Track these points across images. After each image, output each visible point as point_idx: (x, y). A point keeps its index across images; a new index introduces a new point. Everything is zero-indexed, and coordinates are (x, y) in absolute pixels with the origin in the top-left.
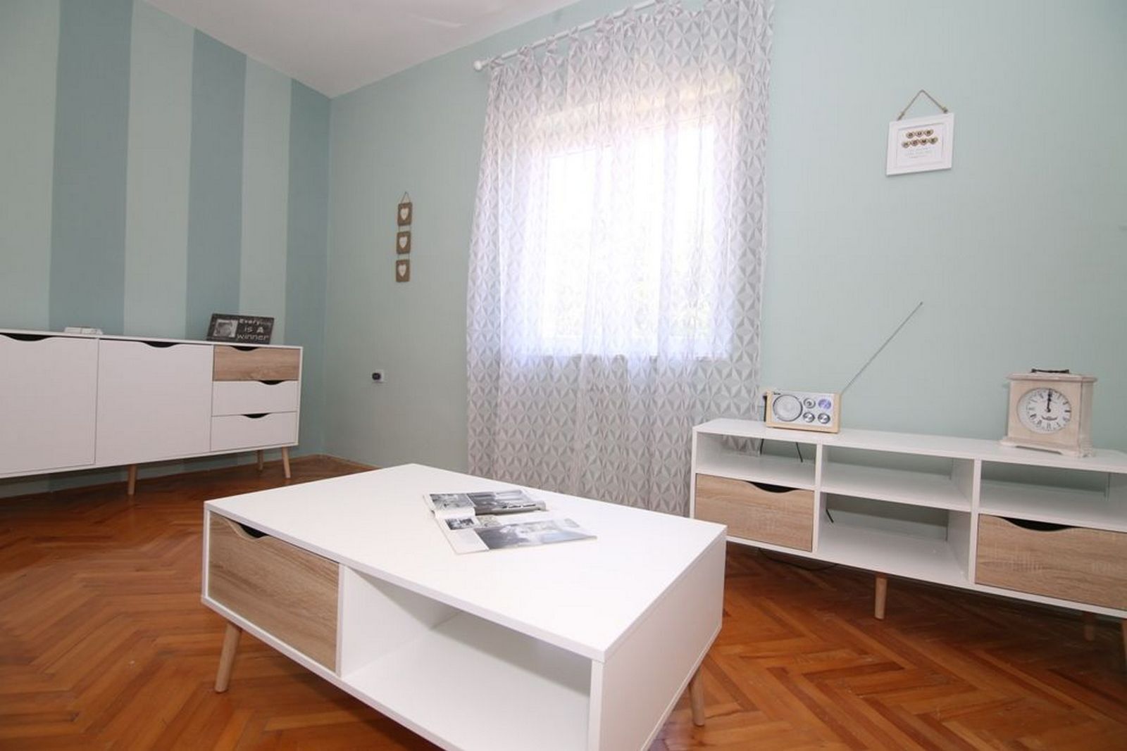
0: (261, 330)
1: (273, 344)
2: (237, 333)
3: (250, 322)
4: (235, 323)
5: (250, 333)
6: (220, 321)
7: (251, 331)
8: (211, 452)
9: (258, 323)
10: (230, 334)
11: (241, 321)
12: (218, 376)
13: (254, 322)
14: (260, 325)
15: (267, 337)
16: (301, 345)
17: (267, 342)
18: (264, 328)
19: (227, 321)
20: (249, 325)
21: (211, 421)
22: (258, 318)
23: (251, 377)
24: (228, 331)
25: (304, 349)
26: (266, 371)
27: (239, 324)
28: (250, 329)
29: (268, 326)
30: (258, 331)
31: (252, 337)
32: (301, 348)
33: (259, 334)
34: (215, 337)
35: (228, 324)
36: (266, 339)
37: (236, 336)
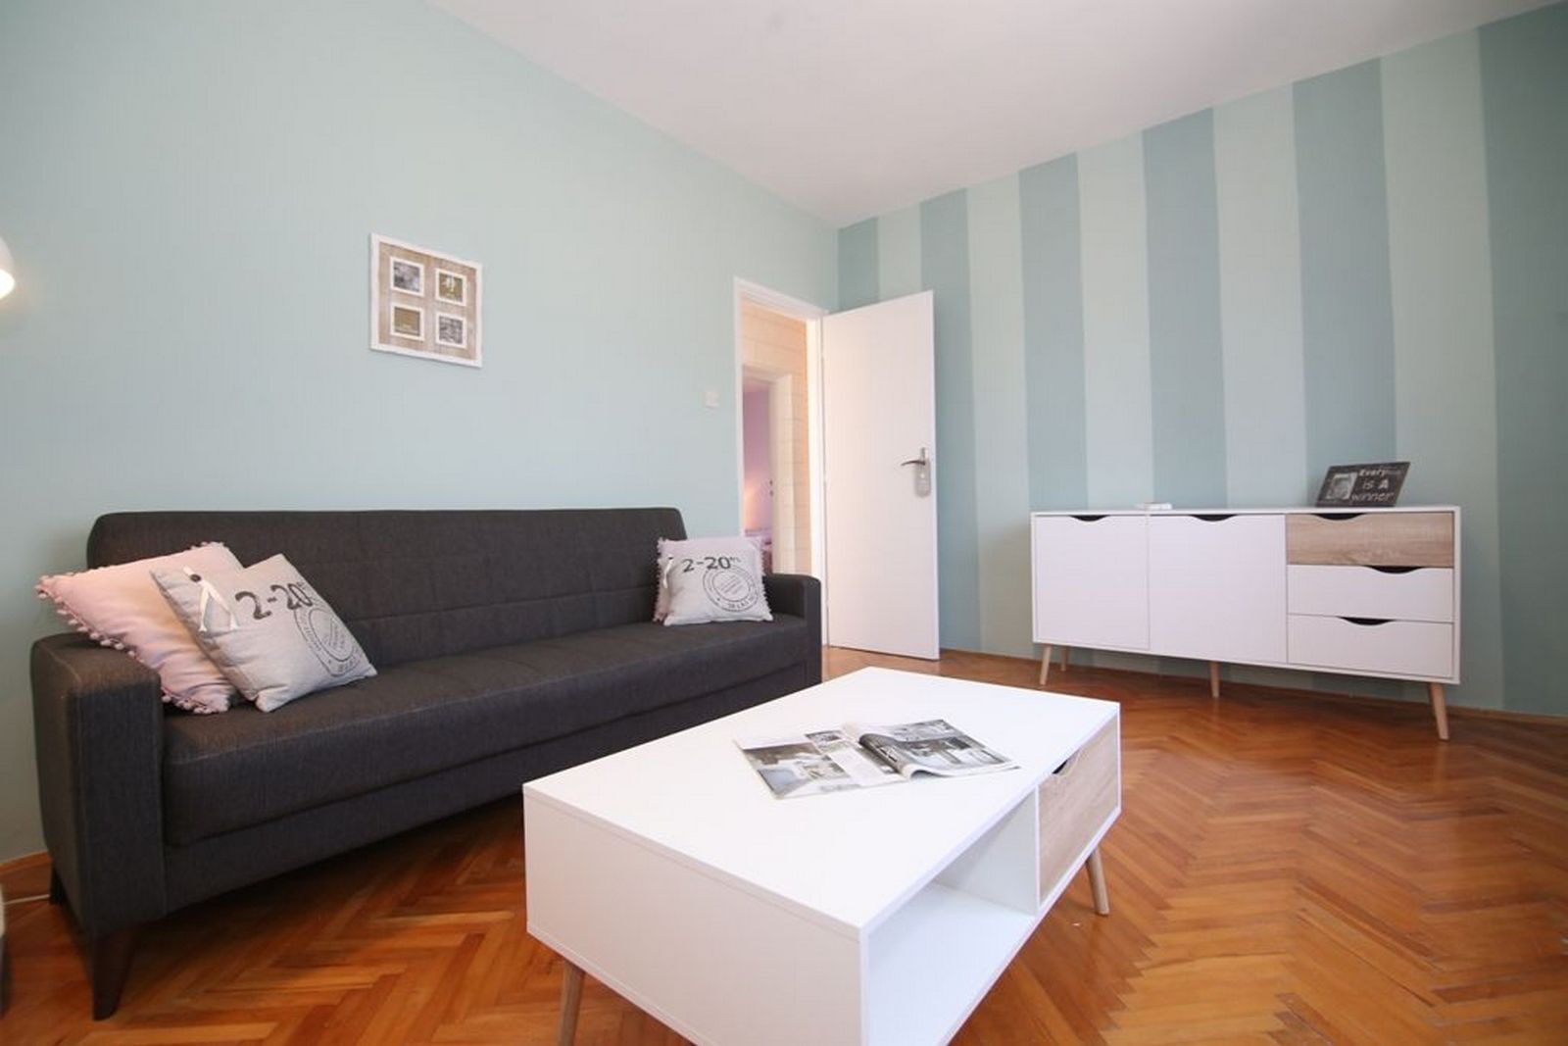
0: (1385, 484)
1: (1399, 506)
2: (1354, 492)
3: (1373, 473)
4: (1353, 476)
5: (1369, 491)
6: (1338, 476)
7: (1372, 486)
8: (1288, 663)
9: (1383, 474)
10: (1344, 495)
11: (1362, 474)
12: (1294, 557)
13: (1378, 473)
14: (1385, 477)
15: (1392, 494)
16: (1456, 505)
17: (1390, 503)
18: (1390, 481)
19: (1345, 476)
20: (1370, 478)
21: (1287, 619)
22: (1385, 465)
23: (1350, 559)
24: (1343, 491)
25: (1462, 510)
26: (1379, 552)
27: (1359, 478)
28: (1370, 485)
29: (1395, 477)
30: (1381, 486)
31: (1370, 497)
32: (1457, 510)
33: (1384, 491)
34: (1328, 500)
35: (1346, 479)
36: (1389, 499)
37: (1351, 497)
